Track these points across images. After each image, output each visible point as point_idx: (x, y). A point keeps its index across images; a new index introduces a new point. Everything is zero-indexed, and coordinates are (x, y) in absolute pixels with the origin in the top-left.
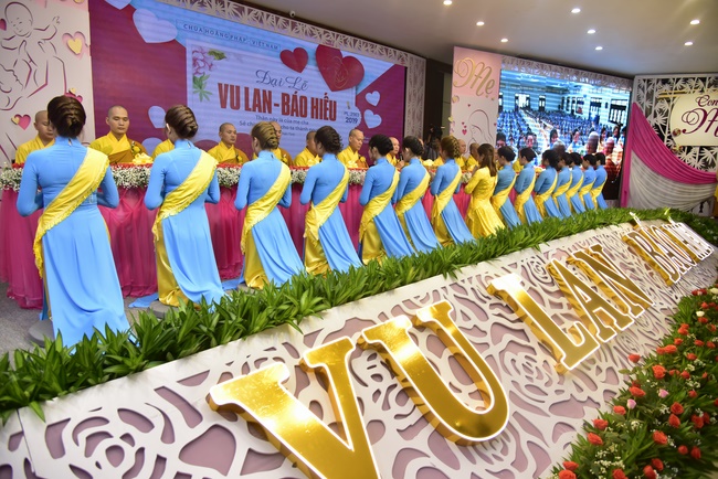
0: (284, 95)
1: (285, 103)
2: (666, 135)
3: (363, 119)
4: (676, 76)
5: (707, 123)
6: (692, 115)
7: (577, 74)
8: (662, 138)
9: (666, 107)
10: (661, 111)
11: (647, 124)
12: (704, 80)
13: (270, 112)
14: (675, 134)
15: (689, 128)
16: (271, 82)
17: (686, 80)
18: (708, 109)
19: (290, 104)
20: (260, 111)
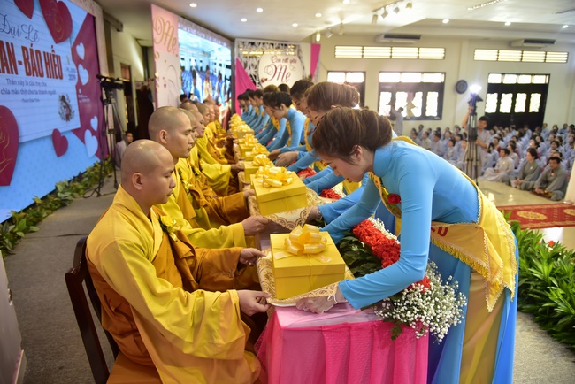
0: (24, 49)
1: (26, 60)
2: (257, 82)
3: (78, 75)
4: (259, 41)
5: (277, 74)
6: (270, 69)
7: (211, 35)
8: (255, 83)
9: (255, 63)
10: (253, 65)
11: (246, 74)
12: (273, 45)
13: (17, 73)
14: (263, 81)
15: (269, 77)
16: (11, 30)
17: (264, 44)
18: (277, 64)
19: (30, 60)
20: (8, 73)
